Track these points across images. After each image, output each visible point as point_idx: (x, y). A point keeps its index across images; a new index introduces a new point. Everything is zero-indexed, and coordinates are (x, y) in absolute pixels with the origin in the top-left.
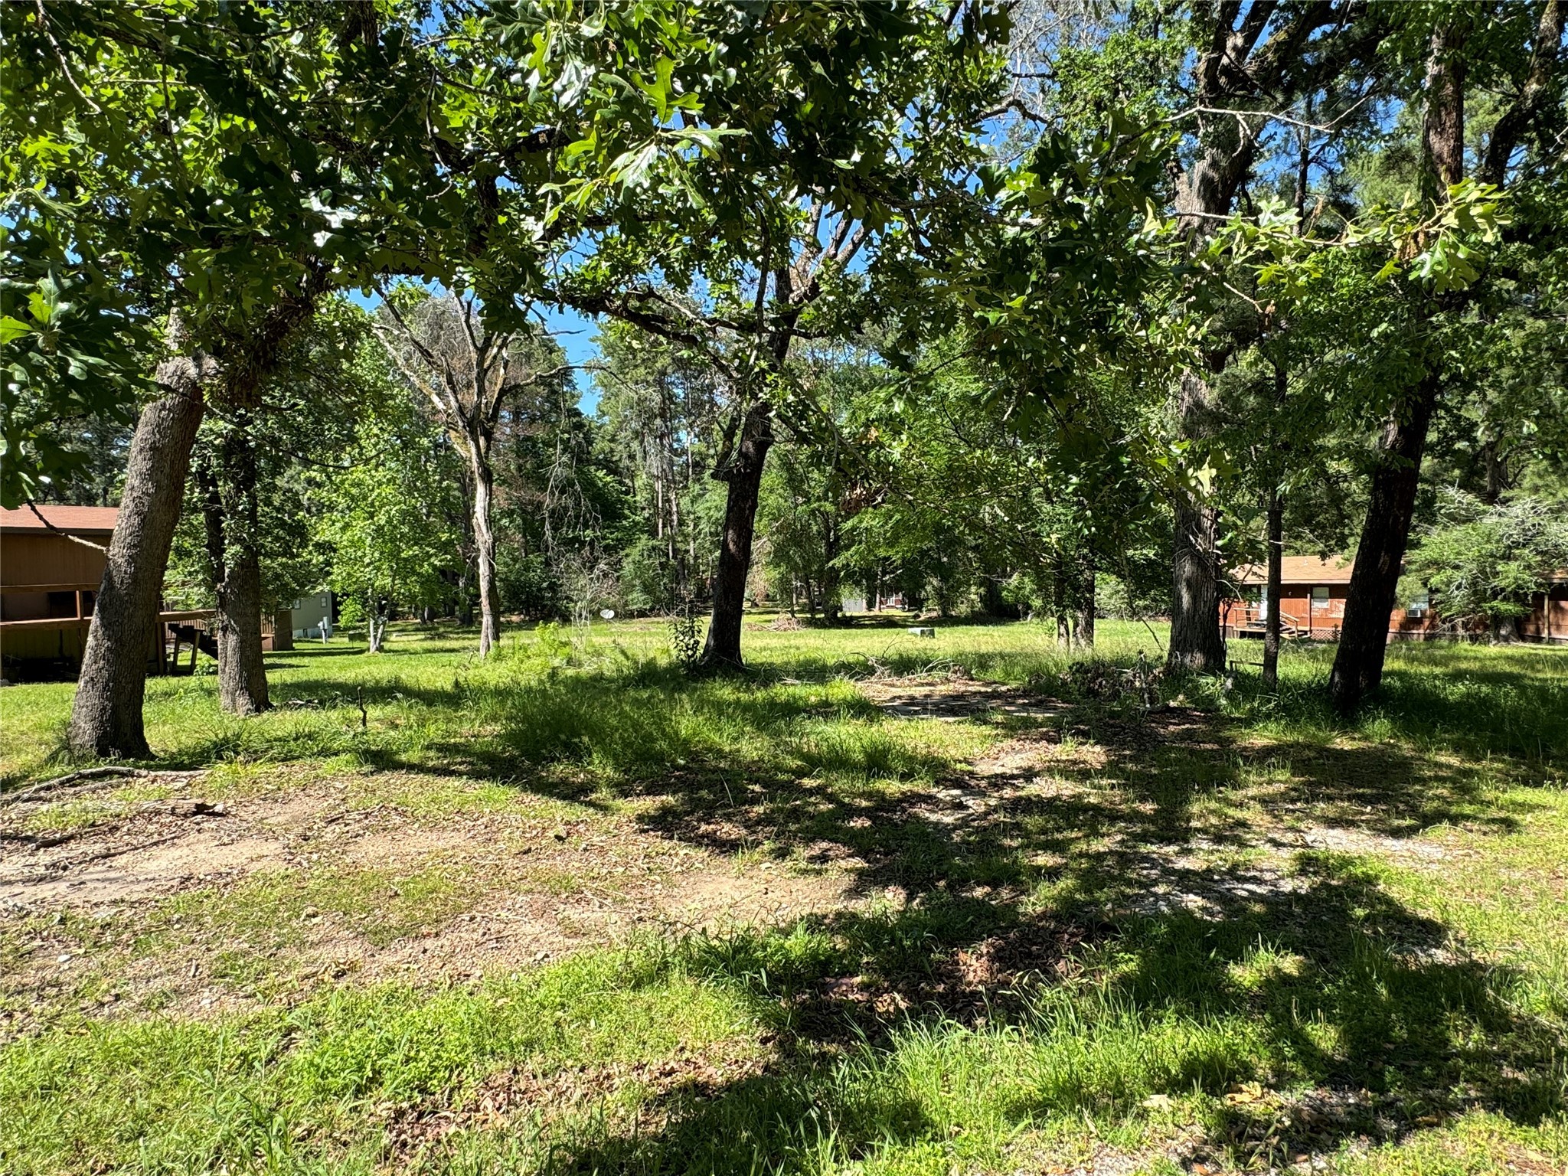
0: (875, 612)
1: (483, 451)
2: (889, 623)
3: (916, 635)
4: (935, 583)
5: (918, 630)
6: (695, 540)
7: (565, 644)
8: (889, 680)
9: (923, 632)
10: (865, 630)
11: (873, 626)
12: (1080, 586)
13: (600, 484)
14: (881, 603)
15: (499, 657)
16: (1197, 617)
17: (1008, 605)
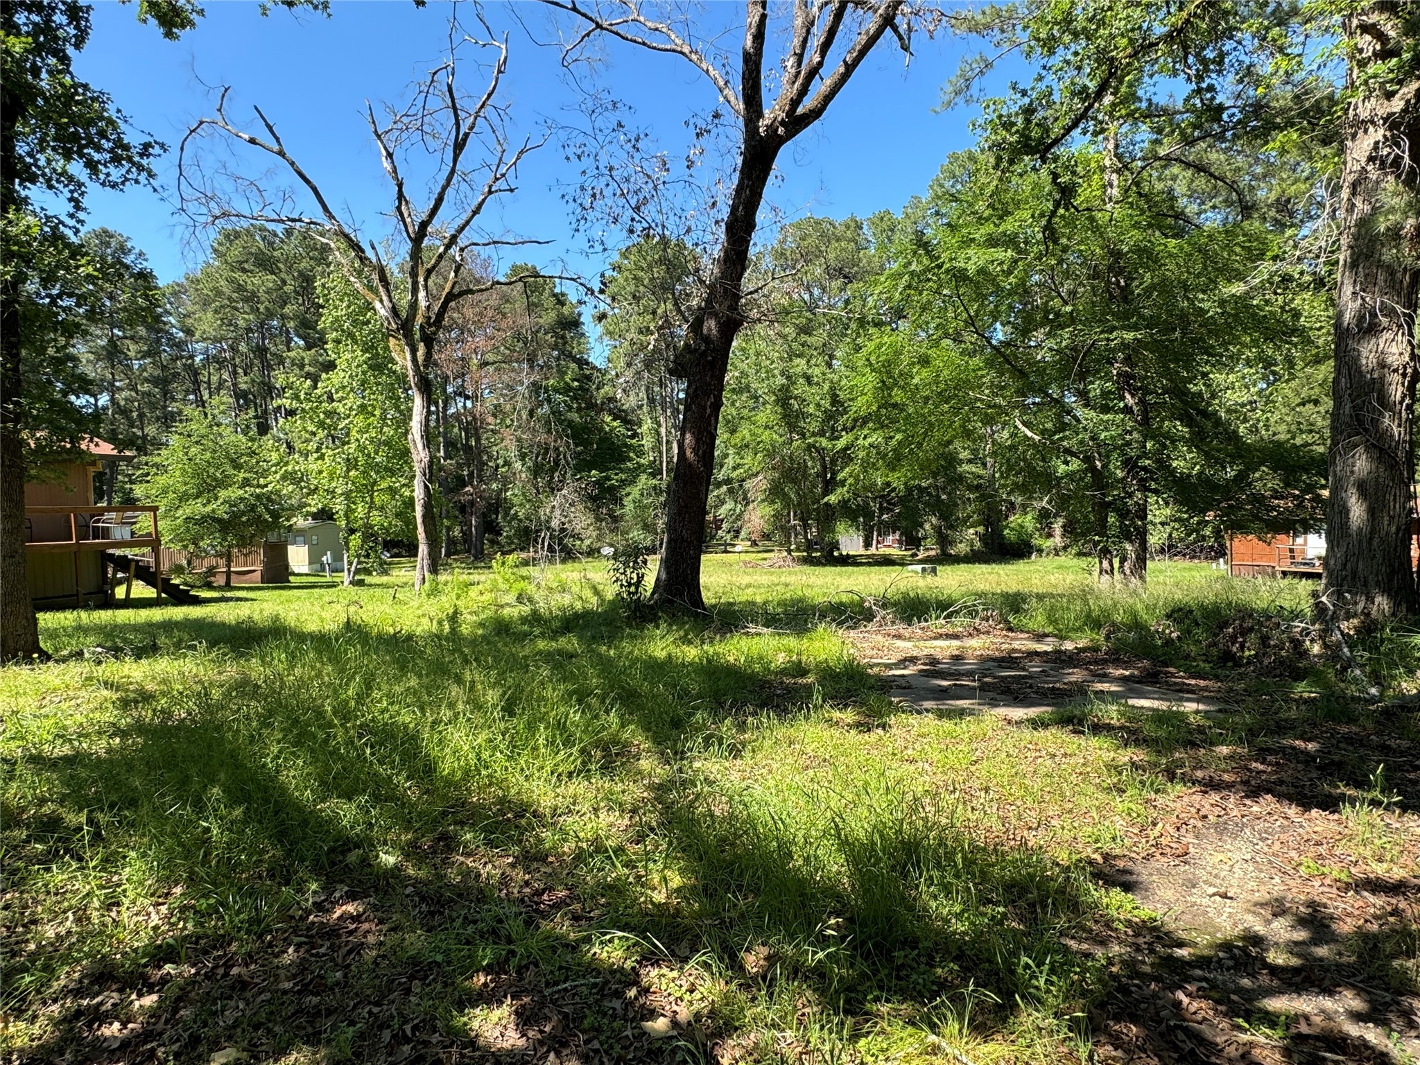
0: (873, 550)
1: (421, 358)
2: (887, 561)
3: (916, 572)
4: (934, 520)
5: (919, 568)
8: (893, 629)
9: (924, 570)
10: (862, 568)
11: (869, 564)
12: (1129, 511)
13: (607, 429)
14: (878, 542)
15: (434, 592)
16: (1376, 541)
17: (1011, 544)
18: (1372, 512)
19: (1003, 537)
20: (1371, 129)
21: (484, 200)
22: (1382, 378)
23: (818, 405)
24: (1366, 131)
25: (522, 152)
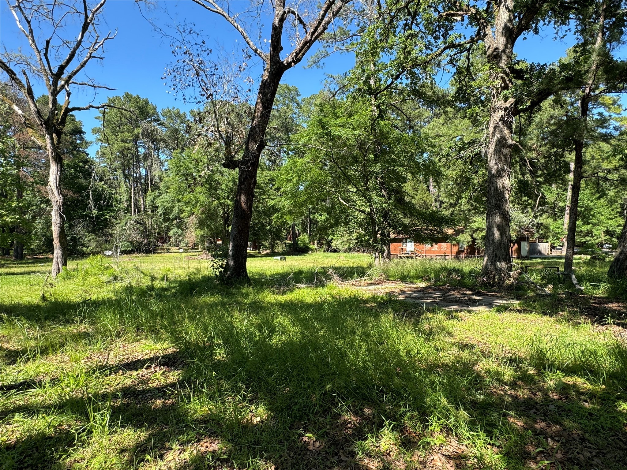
1: (55, 143)
5: (279, 258)
6: (152, 218)
7: (107, 268)
8: (349, 283)
9: (281, 259)
12: (385, 235)
13: (101, 189)
15: (68, 277)
16: (502, 244)
17: (301, 247)
18: (501, 235)
19: (298, 245)
20: (500, 111)
21: (87, 60)
22: (504, 191)
23: (227, 186)
24: (498, 111)
25: (106, 39)
